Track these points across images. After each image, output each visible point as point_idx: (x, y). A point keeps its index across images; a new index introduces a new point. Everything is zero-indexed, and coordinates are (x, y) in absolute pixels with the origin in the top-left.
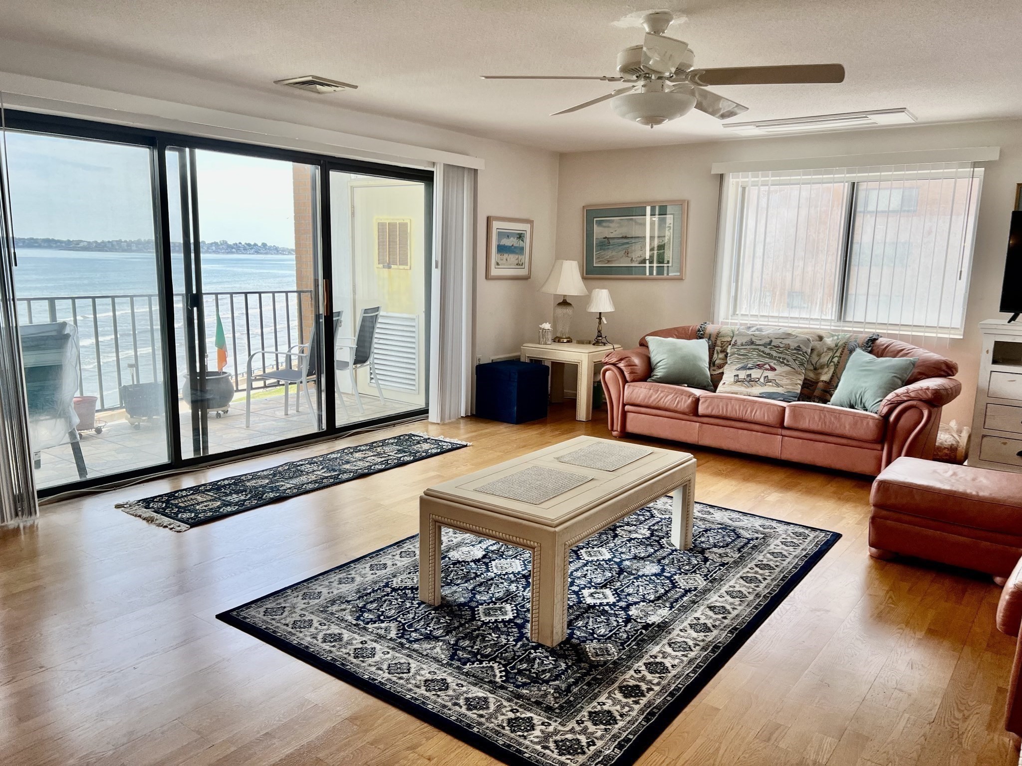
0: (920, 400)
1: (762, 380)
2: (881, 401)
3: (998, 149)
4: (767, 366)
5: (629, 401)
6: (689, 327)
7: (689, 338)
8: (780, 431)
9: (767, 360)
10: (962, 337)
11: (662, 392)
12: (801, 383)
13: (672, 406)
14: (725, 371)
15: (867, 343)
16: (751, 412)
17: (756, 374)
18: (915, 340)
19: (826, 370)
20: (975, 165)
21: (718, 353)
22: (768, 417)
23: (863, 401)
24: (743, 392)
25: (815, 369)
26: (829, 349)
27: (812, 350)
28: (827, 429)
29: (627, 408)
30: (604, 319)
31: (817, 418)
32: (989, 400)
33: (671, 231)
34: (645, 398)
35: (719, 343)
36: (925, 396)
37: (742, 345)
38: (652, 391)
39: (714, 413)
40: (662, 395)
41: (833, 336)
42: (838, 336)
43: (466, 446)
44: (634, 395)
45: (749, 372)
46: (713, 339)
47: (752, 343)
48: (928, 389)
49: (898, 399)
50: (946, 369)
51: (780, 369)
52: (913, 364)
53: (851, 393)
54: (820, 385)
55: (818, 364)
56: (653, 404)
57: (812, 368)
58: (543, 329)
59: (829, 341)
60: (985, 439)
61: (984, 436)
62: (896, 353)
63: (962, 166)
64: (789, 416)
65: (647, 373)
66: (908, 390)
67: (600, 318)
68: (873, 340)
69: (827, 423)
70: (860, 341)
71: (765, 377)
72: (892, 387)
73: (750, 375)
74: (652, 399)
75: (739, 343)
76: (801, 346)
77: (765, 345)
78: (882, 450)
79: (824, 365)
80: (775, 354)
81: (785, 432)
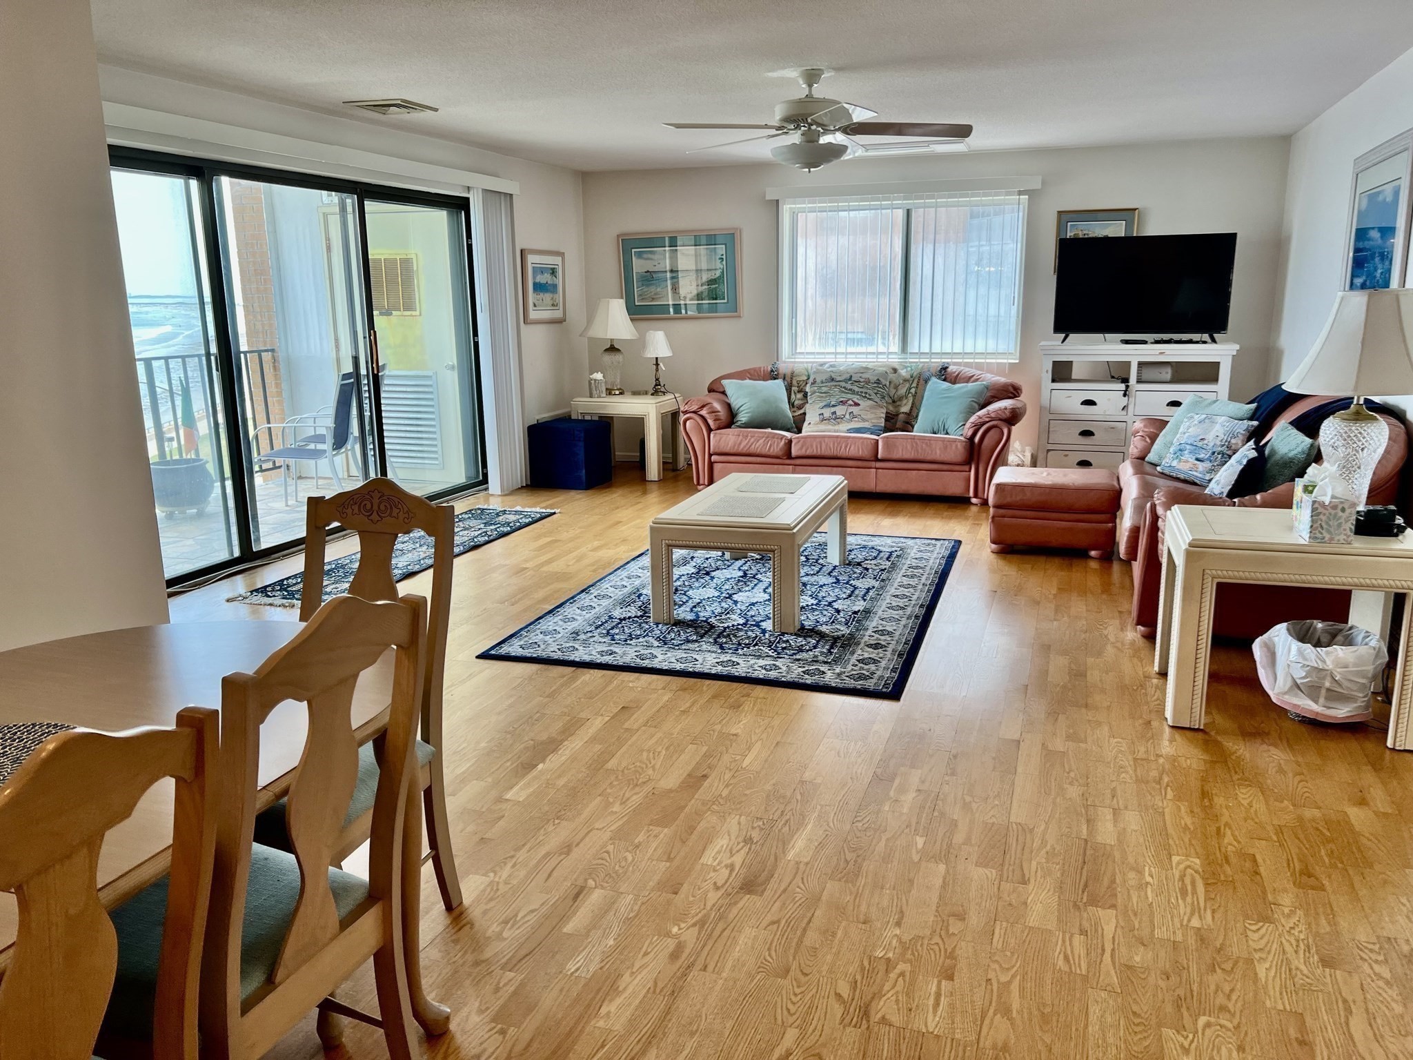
0: (1000, 420)
1: (847, 416)
2: (964, 425)
3: (1040, 178)
4: (850, 402)
5: (717, 450)
6: (760, 368)
7: (765, 379)
8: (873, 464)
9: (849, 396)
10: (1017, 361)
11: (752, 437)
12: (884, 416)
13: (763, 450)
14: (807, 411)
15: (940, 371)
16: (846, 447)
17: (840, 410)
18: (979, 366)
19: (905, 402)
20: (1020, 193)
21: (795, 393)
22: (864, 452)
23: (946, 427)
24: (830, 430)
25: (894, 402)
26: (906, 380)
27: (890, 382)
28: (921, 457)
29: (713, 458)
30: (661, 365)
31: (909, 447)
32: (1051, 417)
33: (724, 262)
34: (735, 445)
35: (794, 382)
36: (1004, 416)
37: (822, 382)
38: (741, 437)
39: (809, 452)
40: (752, 440)
41: (906, 367)
42: (911, 367)
43: (555, 513)
44: (722, 444)
45: (833, 409)
46: (788, 379)
47: (833, 380)
48: (1006, 409)
49: (981, 420)
50: (1012, 391)
51: (864, 404)
52: (987, 387)
53: (934, 421)
54: (901, 416)
55: (896, 396)
56: (744, 451)
57: (891, 401)
58: (595, 380)
59: (903, 373)
60: (1050, 453)
61: (1048, 451)
62: (968, 379)
63: (1008, 194)
64: (883, 447)
65: (731, 419)
66: (988, 411)
67: (657, 364)
68: (945, 368)
69: (920, 451)
70: (933, 371)
71: (850, 413)
72: (972, 412)
73: (834, 413)
74: (742, 446)
75: (818, 380)
76: (881, 379)
77: (846, 381)
78: (970, 471)
79: (902, 397)
80: (856, 389)
81: (879, 465)
